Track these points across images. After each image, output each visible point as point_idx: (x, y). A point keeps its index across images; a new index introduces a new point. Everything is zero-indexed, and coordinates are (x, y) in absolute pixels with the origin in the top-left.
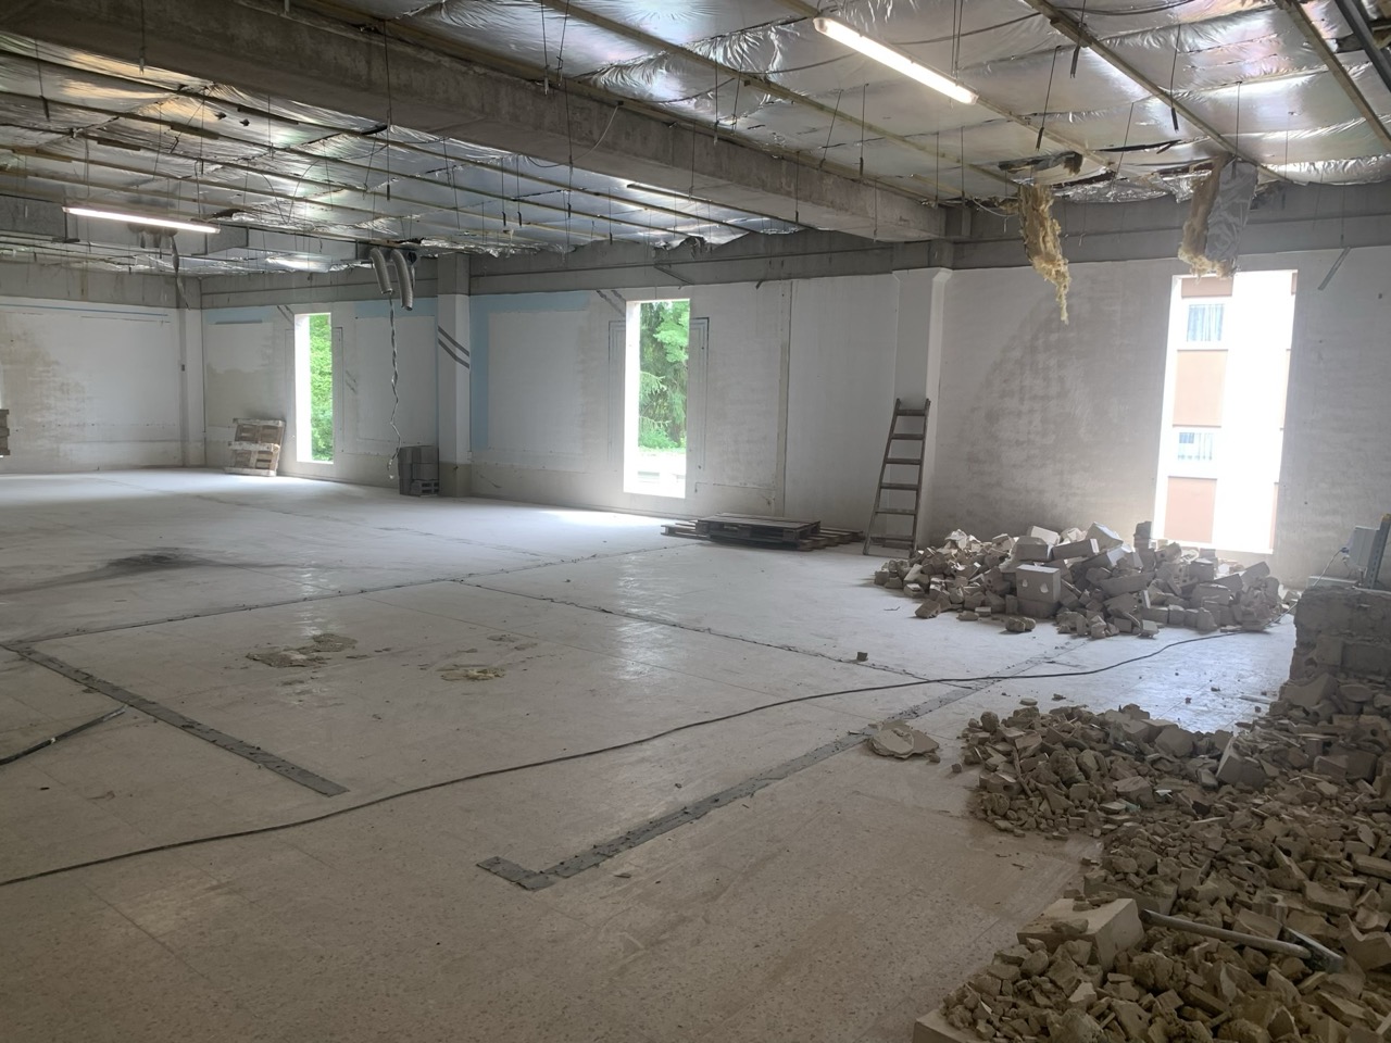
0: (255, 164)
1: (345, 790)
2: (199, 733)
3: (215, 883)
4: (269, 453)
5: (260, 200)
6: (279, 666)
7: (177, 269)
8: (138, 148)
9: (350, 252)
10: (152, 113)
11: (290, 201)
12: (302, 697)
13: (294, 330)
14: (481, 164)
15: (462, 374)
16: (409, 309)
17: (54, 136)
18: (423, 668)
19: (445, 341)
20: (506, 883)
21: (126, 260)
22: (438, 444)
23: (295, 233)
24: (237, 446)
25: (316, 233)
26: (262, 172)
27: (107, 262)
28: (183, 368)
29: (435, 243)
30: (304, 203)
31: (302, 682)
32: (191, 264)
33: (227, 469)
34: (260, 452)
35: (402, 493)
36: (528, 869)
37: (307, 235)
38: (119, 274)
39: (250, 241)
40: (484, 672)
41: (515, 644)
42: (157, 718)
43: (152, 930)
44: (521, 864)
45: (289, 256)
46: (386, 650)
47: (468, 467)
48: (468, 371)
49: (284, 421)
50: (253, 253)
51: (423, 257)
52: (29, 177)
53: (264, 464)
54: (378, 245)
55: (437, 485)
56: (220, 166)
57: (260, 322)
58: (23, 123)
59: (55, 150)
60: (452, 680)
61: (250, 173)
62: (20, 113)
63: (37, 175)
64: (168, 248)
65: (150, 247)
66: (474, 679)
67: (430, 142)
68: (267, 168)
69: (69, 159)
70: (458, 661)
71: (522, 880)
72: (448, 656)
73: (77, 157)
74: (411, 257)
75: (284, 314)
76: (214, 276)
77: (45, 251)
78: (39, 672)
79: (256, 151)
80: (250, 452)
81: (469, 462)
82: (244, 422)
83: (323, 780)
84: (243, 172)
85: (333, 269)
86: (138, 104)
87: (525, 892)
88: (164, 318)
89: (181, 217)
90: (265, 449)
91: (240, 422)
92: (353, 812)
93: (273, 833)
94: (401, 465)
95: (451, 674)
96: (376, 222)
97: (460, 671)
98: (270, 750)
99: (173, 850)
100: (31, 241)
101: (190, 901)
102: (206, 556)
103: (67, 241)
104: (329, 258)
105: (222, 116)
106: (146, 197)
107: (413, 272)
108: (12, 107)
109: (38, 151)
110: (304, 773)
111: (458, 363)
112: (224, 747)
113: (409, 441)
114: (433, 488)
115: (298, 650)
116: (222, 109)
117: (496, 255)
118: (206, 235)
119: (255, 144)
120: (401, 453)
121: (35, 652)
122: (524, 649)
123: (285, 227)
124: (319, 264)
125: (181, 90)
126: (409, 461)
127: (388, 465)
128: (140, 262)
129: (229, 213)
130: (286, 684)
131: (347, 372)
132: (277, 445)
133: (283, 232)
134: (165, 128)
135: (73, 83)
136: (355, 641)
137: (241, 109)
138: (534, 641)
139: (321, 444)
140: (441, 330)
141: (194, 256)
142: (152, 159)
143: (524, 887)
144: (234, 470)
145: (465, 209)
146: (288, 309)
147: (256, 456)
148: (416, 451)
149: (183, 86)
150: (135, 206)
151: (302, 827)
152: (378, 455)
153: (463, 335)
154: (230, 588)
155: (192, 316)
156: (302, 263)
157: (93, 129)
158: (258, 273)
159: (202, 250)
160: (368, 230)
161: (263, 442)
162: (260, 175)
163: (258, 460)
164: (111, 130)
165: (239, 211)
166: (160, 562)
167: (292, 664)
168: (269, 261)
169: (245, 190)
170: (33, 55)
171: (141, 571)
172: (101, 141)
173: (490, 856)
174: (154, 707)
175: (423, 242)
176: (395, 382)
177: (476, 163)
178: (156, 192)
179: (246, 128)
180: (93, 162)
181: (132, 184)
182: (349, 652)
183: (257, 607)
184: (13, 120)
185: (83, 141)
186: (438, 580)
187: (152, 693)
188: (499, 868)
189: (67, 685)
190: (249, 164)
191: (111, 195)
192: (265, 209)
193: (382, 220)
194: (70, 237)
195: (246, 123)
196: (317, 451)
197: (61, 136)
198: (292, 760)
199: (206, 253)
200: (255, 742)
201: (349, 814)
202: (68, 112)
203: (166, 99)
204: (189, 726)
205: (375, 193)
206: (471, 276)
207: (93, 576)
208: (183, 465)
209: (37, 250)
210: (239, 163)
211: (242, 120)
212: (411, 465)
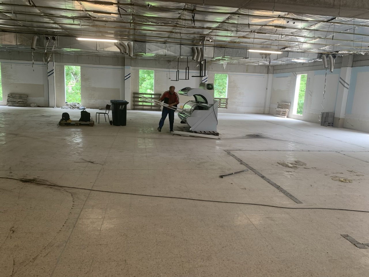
0: (294, 34)
1: (302, 203)
2: (265, 179)
3: (268, 216)
4: (285, 112)
5: (293, 44)
6: (286, 167)
7: (270, 64)
8: (265, 33)
9: (316, 56)
10: (271, 24)
11: (301, 43)
12: (291, 176)
13: (296, 79)
14: (365, 26)
15: (346, 91)
16: (332, 72)
17: (248, 33)
18: (326, 175)
19: (342, 81)
20: (350, 243)
21: (258, 62)
22: (335, 111)
23: (302, 52)
24: (278, 109)
25: (307, 52)
26: (296, 36)
27: (253, 63)
28: (267, 89)
29: (343, 52)
30: (305, 44)
31: (291, 172)
32: (273, 62)
33: (274, 115)
34: (283, 111)
35: (321, 125)
36: (358, 241)
37: (304, 52)
38: (255, 66)
39: (289, 55)
40: (346, 180)
41: (356, 174)
42: (256, 174)
43: (253, 223)
44: (355, 239)
45: (298, 59)
46: (315, 168)
47: (343, 119)
48: (348, 90)
49: (290, 103)
50: (288, 58)
51: (338, 57)
52: (241, 44)
53: (284, 114)
54: (325, 54)
55: (333, 124)
56: (284, 36)
57: (288, 77)
58: (242, 31)
59: (247, 36)
60: (334, 180)
61: (292, 37)
62: (242, 28)
63: (242, 43)
64: (268, 58)
65: (264, 58)
66: (342, 181)
67: (348, 21)
68: (297, 35)
69: (250, 38)
70: (337, 175)
71: (355, 244)
72: (334, 173)
73: (251, 37)
74: (334, 56)
75: (294, 75)
76: (277, 65)
77: (241, 61)
78: (231, 158)
79: (295, 30)
80: (280, 111)
81: (344, 118)
82: (281, 103)
83: (296, 199)
84: (290, 37)
85: (309, 62)
86: (268, 22)
87: (357, 248)
88: (264, 76)
89: (273, 50)
90: (285, 110)
91: (279, 103)
92: (304, 209)
93: (283, 209)
94: (322, 117)
95: (334, 178)
96: (326, 47)
97: (337, 178)
98: (283, 188)
99: (259, 206)
100: (238, 59)
101: (262, 219)
102: (268, 136)
103: (246, 58)
104: (309, 59)
105: (288, 22)
106: (265, 46)
107: (334, 61)
108: (240, 27)
109: (244, 37)
110: (291, 195)
111: (345, 88)
112: (271, 184)
113: (326, 110)
114: (331, 124)
115: (291, 163)
116: (288, 20)
117: (363, 54)
118: (278, 54)
119: (295, 28)
120: (323, 114)
121: (231, 153)
122: (359, 176)
123: (298, 51)
124: (306, 60)
125: (279, 17)
126: (325, 116)
127: (319, 117)
128: (261, 63)
129: (284, 48)
130: (287, 172)
131: (310, 90)
132: (288, 110)
133: (298, 52)
134: (273, 27)
135: (254, 19)
136: (306, 164)
137: (294, 19)
138: (363, 174)
139: (299, 110)
140: (341, 78)
141: (274, 60)
142: (269, 36)
143: (356, 246)
144: (276, 115)
145: (356, 41)
146: (295, 73)
147: (282, 112)
148: (327, 114)
149: (280, 15)
150: (262, 48)
151: (290, 209)
152: (316, 114)
153: (348, 79)
154: (274, 145)
155: (271, 75)
156: (301, 60)
157: (256, 30)
158: (289, 64)
159: (276, 58)
160: (323, 50)
161: (284, 108)
162: (295, 37)
163: (282, 113)
164: (260, 30)
165: (287, 47)
166: (257, 136)
167: (289, 167)
168: (292, 60)
169: (290, 41)
170: (248, 14)
171: (253, 138)
172: (258, 33)
173: (346, 234)
174: (255, 170)
175: (339, 52)
176: (324, 93)
177: (363, 26)
178: (268, 44)
179: (294, 24)
180: (255, 38)
181: (262, 43)
182: (304, 166)
183: (280, 151)
184: (240, 30)
185: (254, 33)
186: (331, 151)
187: (255, 167)
188: (348, 238)
189: (237, 162)
190: (293, 34)
191: (257, 46)
192: (294, 46)
193: (327, 46)
194: (247, 57)
195: (294, 23)
196: (298, 112)
197: (249, 33)
198: (288, 191)
199: (277, 59)
200: (279, 184)
201: (303, 209)
202: (252, 27)
203: (275, 20)
204: (263, 177)
205: (327, 39)
206: (353, 61)
207: (243, 138)
208: (264, 113)
209: (240, 61)
210: (290, 34)
211: (293, 22)
212: (325, 117)
